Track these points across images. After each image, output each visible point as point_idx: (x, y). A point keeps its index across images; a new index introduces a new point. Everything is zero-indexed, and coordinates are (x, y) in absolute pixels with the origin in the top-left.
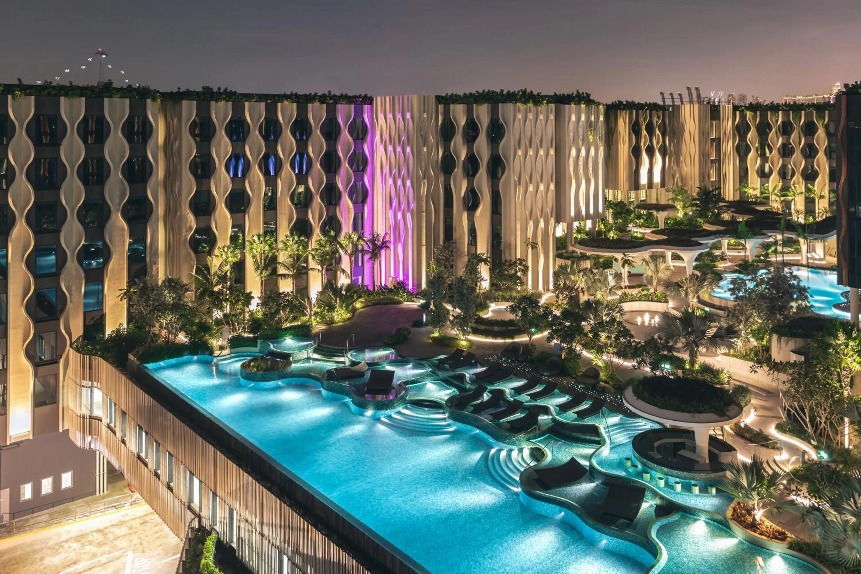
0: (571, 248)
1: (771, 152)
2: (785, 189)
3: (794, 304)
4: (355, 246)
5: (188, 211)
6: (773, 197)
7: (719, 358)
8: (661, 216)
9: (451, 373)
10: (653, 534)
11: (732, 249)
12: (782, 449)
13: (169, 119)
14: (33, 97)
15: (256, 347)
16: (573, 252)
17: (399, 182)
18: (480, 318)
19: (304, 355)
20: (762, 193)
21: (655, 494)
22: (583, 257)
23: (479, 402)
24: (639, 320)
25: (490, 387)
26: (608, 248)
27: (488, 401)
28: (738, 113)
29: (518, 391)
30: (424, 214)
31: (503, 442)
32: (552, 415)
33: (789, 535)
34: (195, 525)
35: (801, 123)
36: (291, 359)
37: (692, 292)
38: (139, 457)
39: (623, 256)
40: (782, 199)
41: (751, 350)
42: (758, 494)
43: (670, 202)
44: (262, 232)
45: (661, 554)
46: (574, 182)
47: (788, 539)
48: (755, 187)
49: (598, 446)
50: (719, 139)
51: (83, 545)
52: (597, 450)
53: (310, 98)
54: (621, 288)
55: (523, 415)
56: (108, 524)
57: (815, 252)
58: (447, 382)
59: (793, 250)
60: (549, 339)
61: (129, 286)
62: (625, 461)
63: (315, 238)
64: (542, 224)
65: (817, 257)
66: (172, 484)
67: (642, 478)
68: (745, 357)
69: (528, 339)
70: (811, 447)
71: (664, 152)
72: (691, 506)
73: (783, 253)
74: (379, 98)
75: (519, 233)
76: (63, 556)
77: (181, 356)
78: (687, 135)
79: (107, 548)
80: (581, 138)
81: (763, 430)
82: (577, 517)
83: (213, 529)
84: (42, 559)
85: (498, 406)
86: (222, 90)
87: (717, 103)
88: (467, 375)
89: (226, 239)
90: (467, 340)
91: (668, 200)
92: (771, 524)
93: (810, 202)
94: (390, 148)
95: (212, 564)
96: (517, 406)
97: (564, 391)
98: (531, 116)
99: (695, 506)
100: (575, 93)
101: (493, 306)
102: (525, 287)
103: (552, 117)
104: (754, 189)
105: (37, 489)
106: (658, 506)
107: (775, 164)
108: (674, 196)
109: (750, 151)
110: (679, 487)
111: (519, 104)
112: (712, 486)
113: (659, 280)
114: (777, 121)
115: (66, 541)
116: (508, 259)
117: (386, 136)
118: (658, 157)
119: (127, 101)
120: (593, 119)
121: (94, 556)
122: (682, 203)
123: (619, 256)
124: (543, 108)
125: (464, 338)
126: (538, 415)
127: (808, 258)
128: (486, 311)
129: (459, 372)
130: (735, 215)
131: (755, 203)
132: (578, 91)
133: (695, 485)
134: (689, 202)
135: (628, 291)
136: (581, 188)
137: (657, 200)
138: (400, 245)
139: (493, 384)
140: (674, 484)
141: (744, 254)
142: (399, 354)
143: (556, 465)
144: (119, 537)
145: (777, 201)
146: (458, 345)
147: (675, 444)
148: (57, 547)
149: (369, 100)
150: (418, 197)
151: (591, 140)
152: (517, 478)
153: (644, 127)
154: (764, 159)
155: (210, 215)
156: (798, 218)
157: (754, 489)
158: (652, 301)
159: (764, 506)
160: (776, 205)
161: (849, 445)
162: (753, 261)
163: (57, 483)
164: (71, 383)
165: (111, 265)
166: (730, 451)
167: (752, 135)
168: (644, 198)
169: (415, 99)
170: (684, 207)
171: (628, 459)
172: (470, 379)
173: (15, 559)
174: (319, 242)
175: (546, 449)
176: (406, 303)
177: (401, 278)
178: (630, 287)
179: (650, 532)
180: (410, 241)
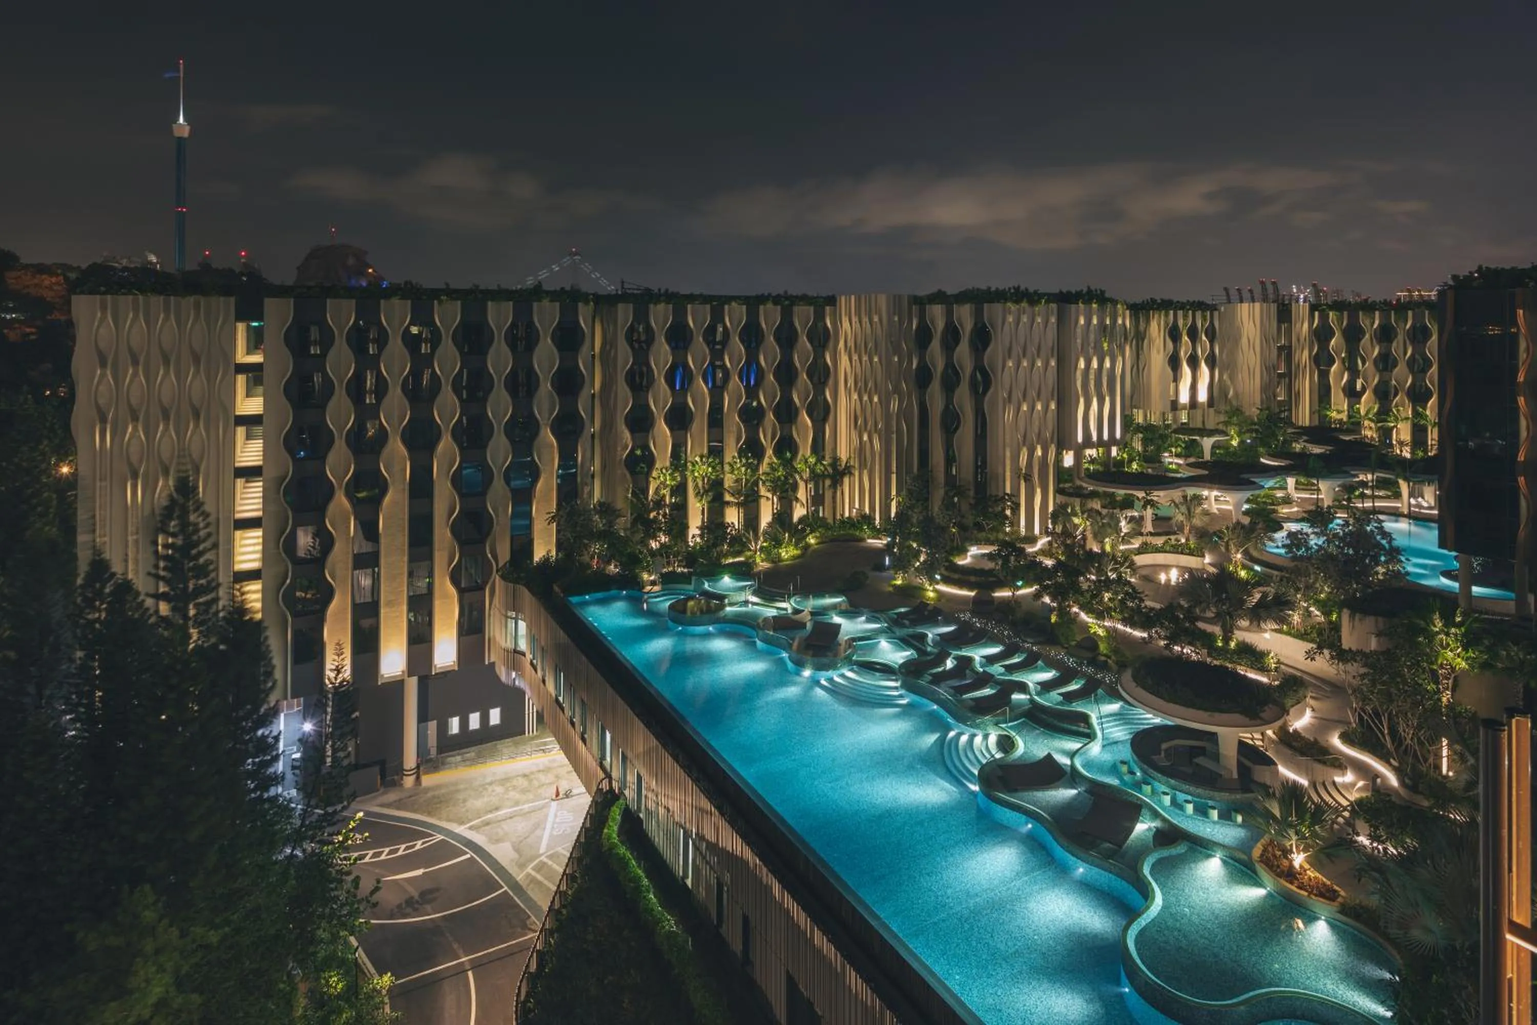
0: (1078, 483)
1: (1364, 363)
2: (1384, 413)
3: (1381, 570)
4: (812, 471)
5: (624, 427)
6: (1366, 423)
7: (1267, 635)
8: (1207, 443)
9: (911, 631)
10: (1146, 870)
11: (1303, 490)
12: (1346, 768)
13: (605, 325)
14: (459, 303)
15: (690, 584)
16: (1081, 487)
17: (866, 398)
18: (955, 565)
19: (741, 597)
20: (1350, 417)
21: (1156, 815)
22: (1094, 495)
23: (940, 669)
24: (1163, 577)
25: (955, 653)
26: (1125, 484)
27: (951, 670)
28: (1317, 314)
29: (990, 660)
30: (894, 436)
31: (964, 723)
32: (1030, 694)
33: (1342, 893)
34: (605, 786)
35: (1408, 327)
36: (726, 601)
37: (1235, 546)
38: (557, 701)
39: (1144, 495)
40: (1380, 425)
41: (1313, 627)
42: (1297, 833)
43: (1221, 427)
44: (705, 451)
45: (1153, 898)
46: (1082, 400)
47: (1340, 899)
48: (1340, 408)
49: (1086, 740)
50: (1291, 347)
51: (507, 790)
52: (1085, 745)
53: (762, 299)
54: (1141, 534)
55: (993, 692)
56: (534, 769)
57: (1423, 498)
58: (905, 642)
59: (1389, 493)
60: (1037, 596)
61: (558, 509)
62: (1119, 765)
63: (766, 460)
64: (1039, 452)
65: (1425, 504)
66: (586, 736)
67: (1140, 790)
68: (1302, 636)
69: (1010, 594)
70: (1390, 768)
71: (1212, 362)
72: (1205, 836)
73: (1373, 498)
74: (843, 299)
75: (1008, 462)
76: (486, 799)
77: (608, 590)
78: (1244, 341)
79: (531, 796)
80: (1092, 345)
81: (1319, 739)
82: (1047, 833)
83: (622, 793)
84: (465, 801)
85: (964, 677)
86: (662, 291)
87: (1287, 302)
88: (930, 635)
89: (665, 460)
90: (935, 590)
91: (1218, 424)
92: (1318, 875)
93: (1419, 432)
94: (855, 357)
95: (615, 835)
96: (984, 680)
97: (1050, 664)
98: (1025, 319)
99: (1210, 838)
100: (1085, 290)
101: (974, 550)
102: (1015, 528)
103: (1053, 320)
104: (1339, 412)
105: (464, 723)
106: (1158, 830)
107: (1370, 380)
108: (1226, 419)
109: (1334, 362)
110: (1190, 808)
111: (1009, 304)
112: (1237, 811)
113: (1192, 528)
114: (1373, 323)
115: (491, 784)
116: (994, 493)
117: (851, 343)
118: (1204, 369)
119: (558, 304)
120: (1108, 322)
121: (517, 803)
122: (1237, 429)
123: (1141, 494)
124: (1040, 308)
125: (931, 588)
126: (1012, 693)
127: (1410, 505)
128: (963, 556)
129: (920, 630)
130: (1308, 445)
131: (1340, 430)
132: (1089, 288)
133: (1213, 808)
134: (1246, 426)
135: (1149, 539)
136: (1092, 408)
137: (1203, 422)
138: (865, 472)
139: (960, 649)
140: (1184, 804)
141: (1315, 496)
142: (851, 602)
143: (1028, 762)
144: (543, 785)
145: (1371, 428)
146: (924, 597)
147: (1192, 748)
148: (481, 789)
149: (832, 301)
150: (887, 416)
151: (1106, 348)
152: (976, 772)
153: (1185, 332)
154: (1354, 373)
155: (648, 432)
156: (1401, 451)
157: (1291, 826)
158: (1182, 553)
159: (1305, 850)
160: (1369, 432)
161: (1448, 771)
162: (1329, 507)
163: (485, 718)
164: (497, 613)
165: (539, 485)
166: (1269, 765)
167: (1336, 343)
168: (1186, 421)
169: (882, 300)
170: (1240, 434)
171: (1123, 762)
172: (933, 640)
173: (438, 798)
174: (770, 464)
175: (1017, 737)
176: (870, 541)
177: (867, 510)
178: (1152, 534)
179: (1142, 865)
180: (877, 467)
